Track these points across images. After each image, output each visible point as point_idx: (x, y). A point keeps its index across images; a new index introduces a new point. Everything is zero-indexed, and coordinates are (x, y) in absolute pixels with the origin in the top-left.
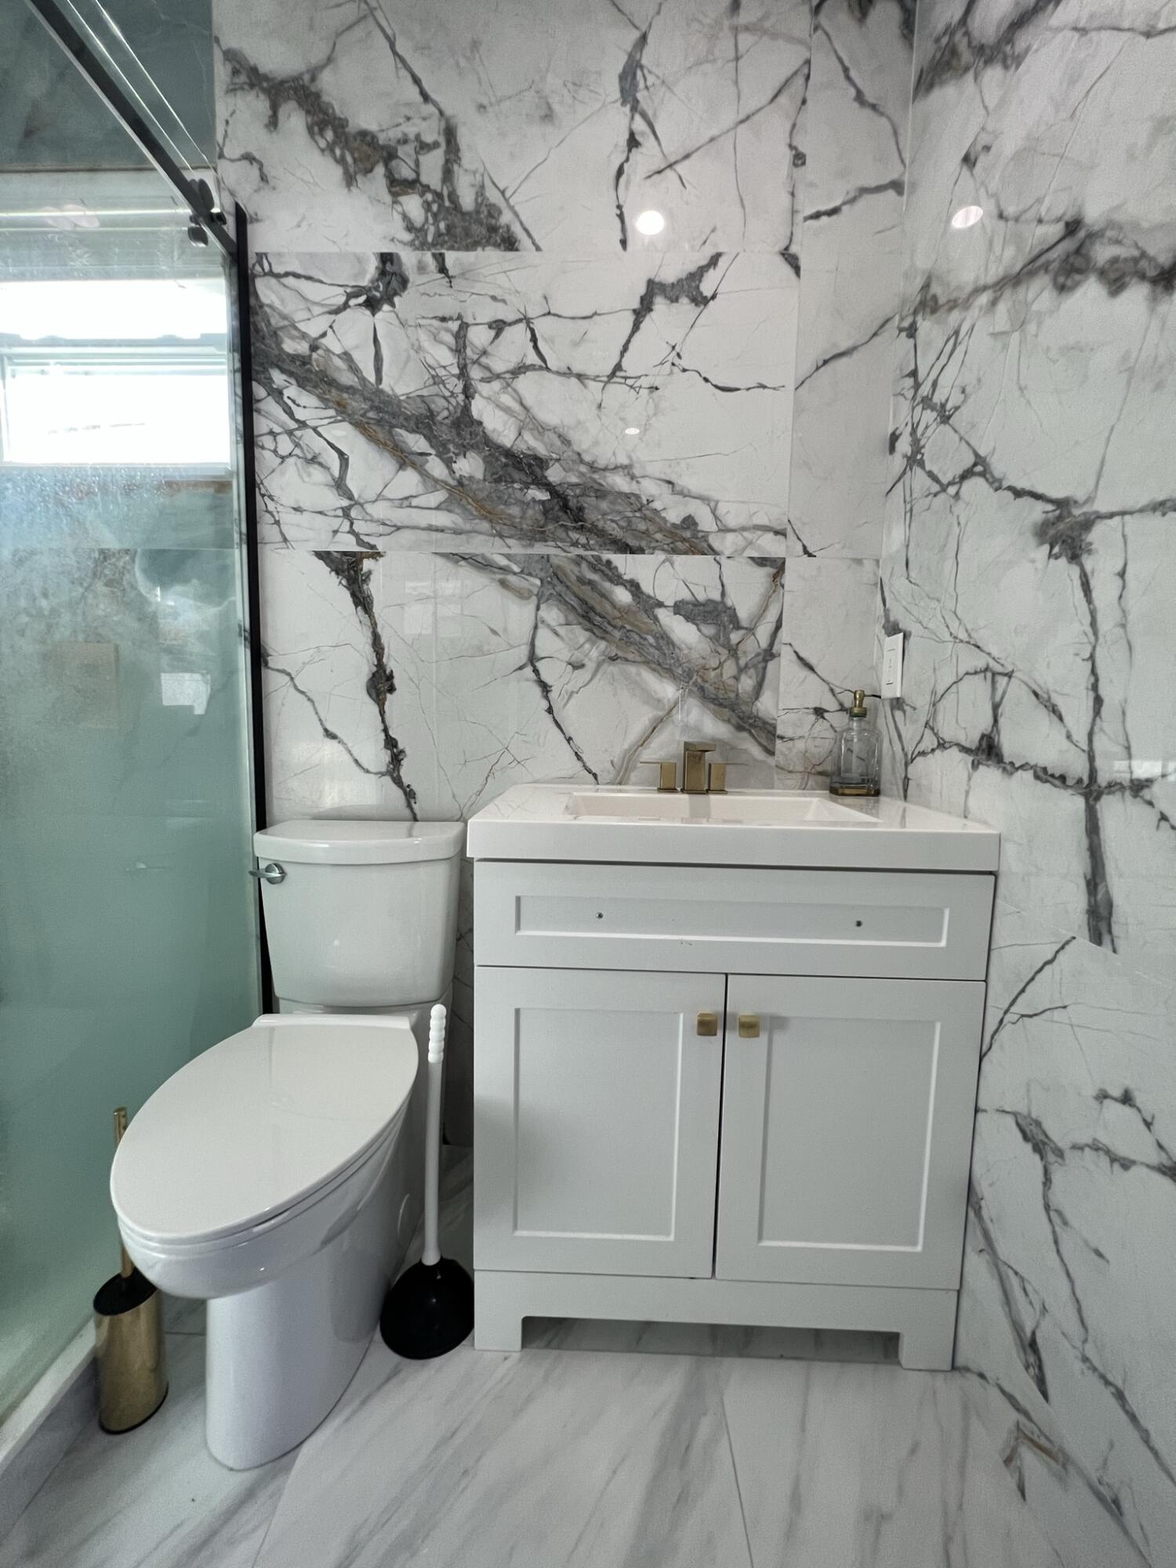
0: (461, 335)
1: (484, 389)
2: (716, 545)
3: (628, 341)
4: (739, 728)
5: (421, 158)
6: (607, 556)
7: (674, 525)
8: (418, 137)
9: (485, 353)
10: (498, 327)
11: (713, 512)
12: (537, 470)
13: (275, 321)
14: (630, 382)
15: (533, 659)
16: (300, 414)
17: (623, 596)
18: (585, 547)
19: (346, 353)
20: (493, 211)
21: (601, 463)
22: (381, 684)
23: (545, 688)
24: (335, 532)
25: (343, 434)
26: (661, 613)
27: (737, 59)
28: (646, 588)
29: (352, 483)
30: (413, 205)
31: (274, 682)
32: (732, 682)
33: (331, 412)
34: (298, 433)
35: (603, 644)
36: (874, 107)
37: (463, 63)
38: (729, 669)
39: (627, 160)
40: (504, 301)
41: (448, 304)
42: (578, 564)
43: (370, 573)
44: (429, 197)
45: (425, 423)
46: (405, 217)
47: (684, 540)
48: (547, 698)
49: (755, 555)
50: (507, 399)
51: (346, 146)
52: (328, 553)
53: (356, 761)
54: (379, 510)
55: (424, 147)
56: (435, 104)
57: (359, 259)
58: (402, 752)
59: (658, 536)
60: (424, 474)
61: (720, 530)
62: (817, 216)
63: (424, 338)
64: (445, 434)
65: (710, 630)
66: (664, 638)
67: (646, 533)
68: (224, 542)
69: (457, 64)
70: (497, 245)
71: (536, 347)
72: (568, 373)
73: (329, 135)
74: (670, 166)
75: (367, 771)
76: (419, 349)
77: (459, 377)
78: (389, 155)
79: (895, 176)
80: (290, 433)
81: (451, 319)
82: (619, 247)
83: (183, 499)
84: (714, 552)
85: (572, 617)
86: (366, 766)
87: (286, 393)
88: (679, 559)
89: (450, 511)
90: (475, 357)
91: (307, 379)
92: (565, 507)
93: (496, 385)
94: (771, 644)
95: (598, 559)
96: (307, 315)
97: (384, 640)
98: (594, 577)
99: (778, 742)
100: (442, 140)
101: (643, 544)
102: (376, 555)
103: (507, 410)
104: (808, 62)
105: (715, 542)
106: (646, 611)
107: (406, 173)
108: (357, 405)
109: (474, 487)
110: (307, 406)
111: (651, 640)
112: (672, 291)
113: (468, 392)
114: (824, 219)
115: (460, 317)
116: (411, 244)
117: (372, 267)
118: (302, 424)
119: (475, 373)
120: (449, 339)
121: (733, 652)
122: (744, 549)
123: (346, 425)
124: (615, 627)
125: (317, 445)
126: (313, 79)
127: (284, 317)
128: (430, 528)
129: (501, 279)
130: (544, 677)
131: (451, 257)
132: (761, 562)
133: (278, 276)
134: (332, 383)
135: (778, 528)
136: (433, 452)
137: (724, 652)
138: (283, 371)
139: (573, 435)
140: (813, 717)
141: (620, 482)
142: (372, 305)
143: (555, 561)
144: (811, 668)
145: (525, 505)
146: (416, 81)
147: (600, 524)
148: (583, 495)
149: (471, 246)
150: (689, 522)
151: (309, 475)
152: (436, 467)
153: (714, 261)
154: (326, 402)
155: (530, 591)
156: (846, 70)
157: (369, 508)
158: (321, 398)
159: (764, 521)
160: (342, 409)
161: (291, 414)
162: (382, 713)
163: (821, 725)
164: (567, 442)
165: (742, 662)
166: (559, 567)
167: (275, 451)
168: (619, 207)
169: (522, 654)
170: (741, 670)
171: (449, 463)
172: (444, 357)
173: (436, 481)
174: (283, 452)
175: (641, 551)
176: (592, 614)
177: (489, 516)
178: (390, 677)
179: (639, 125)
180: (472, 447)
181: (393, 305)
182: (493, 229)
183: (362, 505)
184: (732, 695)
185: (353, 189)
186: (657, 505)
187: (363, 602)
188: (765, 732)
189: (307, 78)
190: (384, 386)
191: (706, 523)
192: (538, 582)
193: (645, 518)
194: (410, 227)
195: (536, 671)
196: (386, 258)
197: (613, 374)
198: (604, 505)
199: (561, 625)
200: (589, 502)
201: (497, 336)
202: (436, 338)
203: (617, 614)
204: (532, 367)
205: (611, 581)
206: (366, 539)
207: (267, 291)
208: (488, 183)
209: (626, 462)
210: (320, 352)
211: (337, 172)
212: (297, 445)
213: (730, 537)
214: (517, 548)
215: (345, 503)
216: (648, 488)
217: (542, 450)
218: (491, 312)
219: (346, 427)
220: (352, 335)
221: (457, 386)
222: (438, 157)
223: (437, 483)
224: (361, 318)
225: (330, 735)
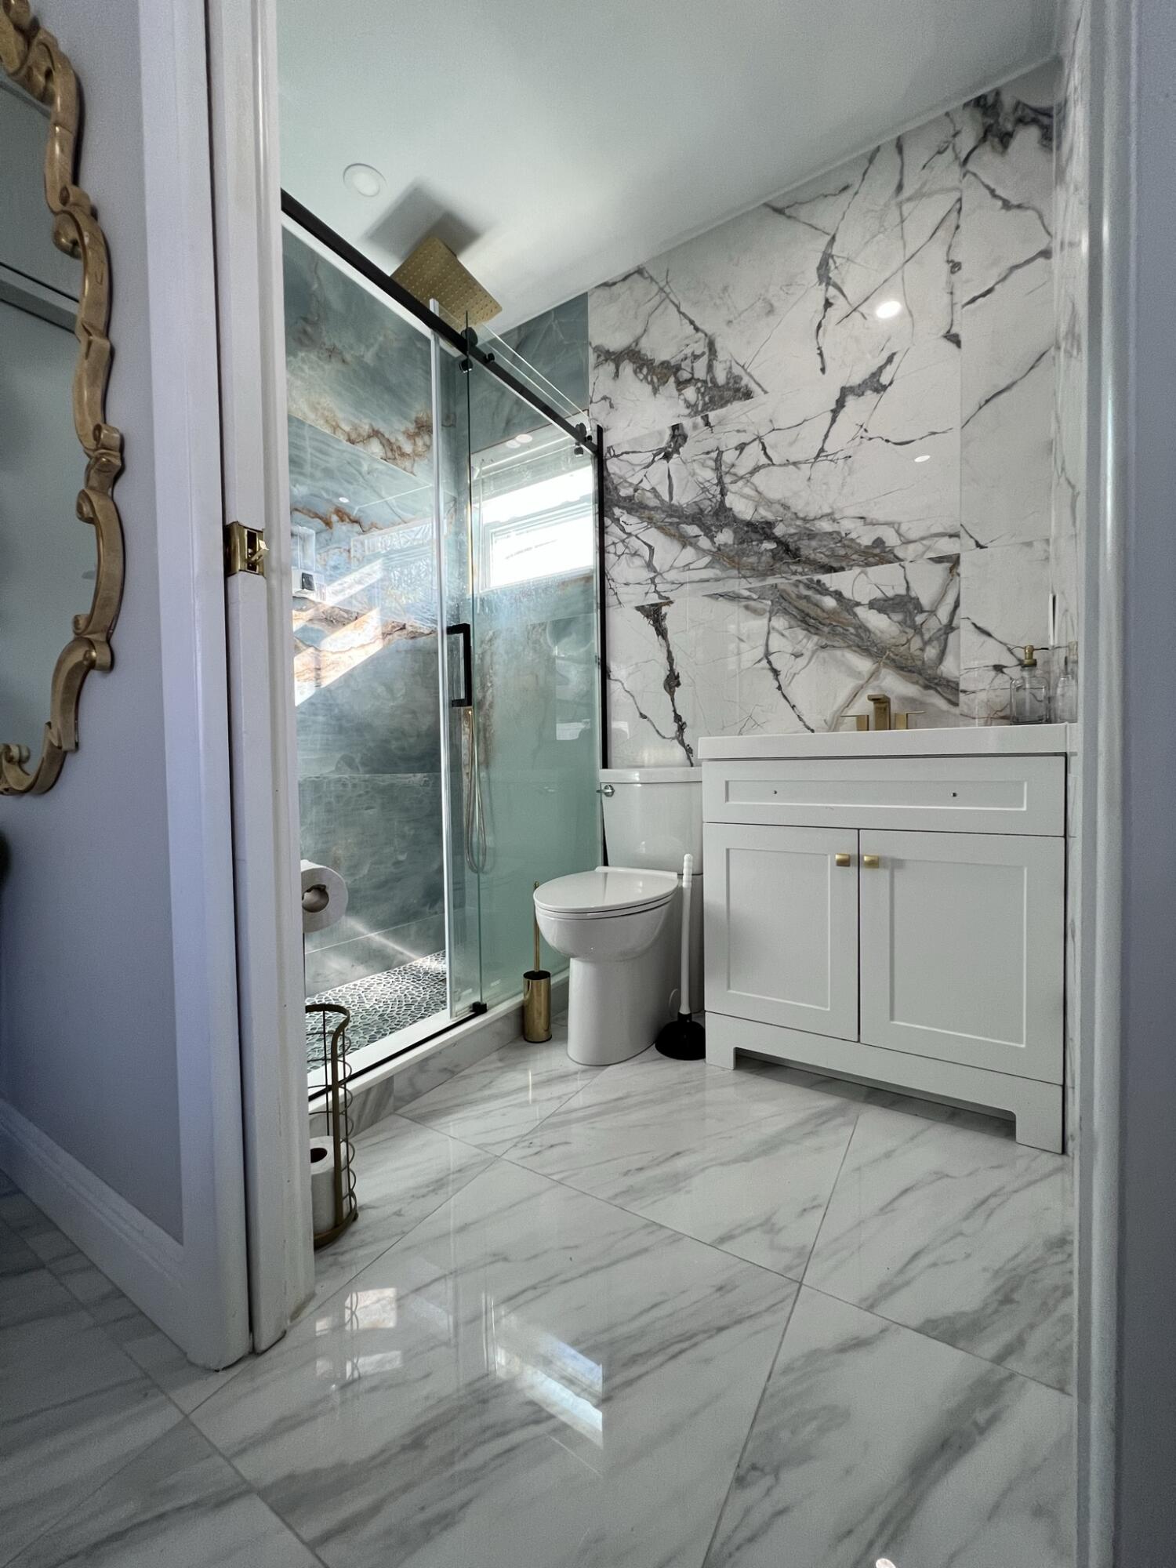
0: (718, 460)
1: (733, 488)
2: (900, 555)
3: (828, 432)
4: (927, 687)
5: (695, 364)
6: (816, 577)
7: (867, 547)
8: (693, 353)
9: (733, 466)
10: (741, 447)
11: (897, 532)
12: (767, 530)
13: (616, 481)
14: (830, 458)
15: (767, 654)
16: (628, 529)
17: (830, 602)
18: (801, 574)
19: (653, 488)
20: (737, 380)
21: (812, 515)
22: (672, 682)
23: (776, 673)
24: (647, 593)
25: (654, 536)
26: (859, 610)
27: (902, 221)
28: (847, 594)
29: (655, 563)
30: (690, 393)
32: (918, 653)
33: (645, 524)
34: (627, 541)
35: (815, 638)
36: (1019, 206)
37: (718, 302)
38: (916, 643)
39: (824, 317)
40: (745, 431)
41: (711, 444)
42: (797, 586)
43: (666, 614)
44: (699, 385)
45: (697, 518)
46: (686, 401)
47: (875, 555)
48: (777, 680)
49: (933, 555)
50: (748, 491)
51: (654, 373)
52: (643, 606)
53: (658, 732)
54: (672, 576)
55: (696, 357)
56: (703, 331)
57: (660, 433)
58: (684, 723)
59: (855, 557)
60: (697, 548)
61: (904, 543)
62: (974, 300)
63: (696, 466)
64: (710, 521)
65: (898, 617)
66: (862, 627)
67: (846, 556)
68: (589, 610)
69: (715, 304)
70: (740, 399)
71: (766, 453)
72: (788, 463)
73: (645, 371)
74: (855, 310)
75: (664, 738)
76: (694, 474)
77: (717, 485)
78: (678, 368)
79: (1042, 247)
80: (623, 541)
81: (712, 451)
82: (820, 373)
83: (570, 590)
84: (899, 559)
85: (793, 623)
86: (663, 734)
87: (621, 519)
88: (870, 570)
89: (713, 568)
90: (727, 470)
91: (632, 509)
92: (787, 550)
93: (740, 483)
94: (951, 621)
95: (811, 580)
96: (632, 473)
97: (674, 655)
98: (809, 593)
99: (961, 695)
100: (706, 350)
101: (844, 564)
102: (670, 603)
103: (747, 497)
104: (960, 200)
105: (900, 553)
106: (847, 611)
107: (685, 375)
108: (658, 516)
109: (727, 550)
110: (632, 523)
111: (852, 630)
112: (857, 391)
113: (723, 493)
114: (981, 300)
115: (718, 449)
116: (689, 415)
117: (668, 433)
118: (630, 534)
119: (727, 479)
120: (712, 464)
121: (918, 630)
122: (924, 553)
123: (653, 529)
124: (824, 625)
125: (634, 543)
126: (637, 345)
127: (620, 477)
128: (701, 581)
129: (744, 419)
130: (776, 666)
131: (712, 416)
132: (939, 560)
133: (617, 456)
134: (646, 507)
135: (952, 532)
136: (702, 533)
137: (911, 632)
138: (619, 507)
139: (791, 502)
140: (993, 673)
141: (826, 526)
142: (667, 457)
143: (781, 587)
144: (989, 635)
145: (760, 554)
146: (692, 322)
147: (812, 557)
148: (799, 539)
149: (724, 405)
150: (879, 542)
151: (633, 563)
152: (704, 543)
153: (890, 360)
154: (642, 519)
155: (765, 611)
156: (992, 192)
157: (665, 575)
158: (640, 518)
159: (941, 530)
160: (650, 520)
161: (623, 530)
162: (673, 700)
163: (1001, 680)
164: (786, 507)
165: (927, 637)
166: (784, 591)
167: (615, 553)
168: (819, 348)
169: (760, 652)
170: (926, 643)
171: (712, 538)
172: (710, 475)
173: (704, 550)
174: (619, 553)
175: (842, 569)
176: (807, 618)
177: (738, 566)
178: (678, 677)
179: (832, 291)
180: (726, 525)
181: (679, 453)
182: (738, 390)
183: (661, 574)
184: (919, 663)
185: (657, 395)
186: (853, 535)
187: (661, 632)
188: (950, 689)
189: (634, 345)
190: (674, 502)
191: (891, 539)
192: (769, 603)
193: (844, 546)
194: (688, 405)
195: (769, 662)
197: (818, 456)
198: (814, 543)
199: (786, 629)
200: (804, 543)
201: (740, 453)
202: (703, 465)
203: (825, 615)
204: (763, 466)
205: (821, 594)
206: (663, 594)
207: (612, 466)
208: (733, 363)
209: (829, 511)
210: (639, 491)
211: (649, 388)
212: (627, 547)
213: (911, 547)
214: (756, 583)
215: (652, 575)
216: (846, 526)
217: (770, 517)
218: (737, 440)
219: (653, 531)
220: (656, 477)
221: (716, 490)
222: (704, 361)
223: (705, 552)
224: (661, 466)
225: (643, 716)
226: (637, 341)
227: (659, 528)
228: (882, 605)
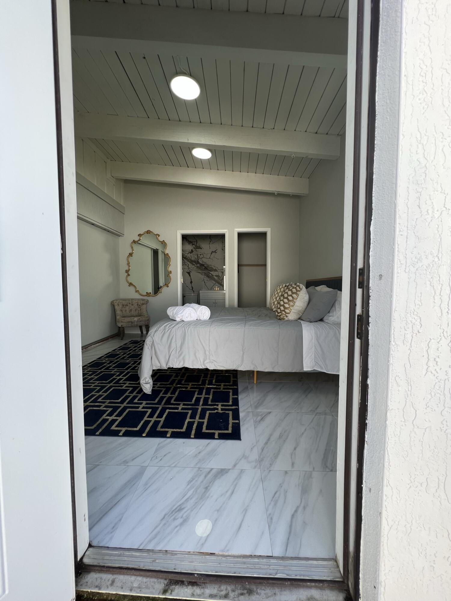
3: (210, 256)
4: (220, 285)
8: (194, 241)
13: (183, 255)
14: (211, 259)
15: (204, 280)
18: (208, 271)
19: (189, 257)
20: (200, 247)
21: (209, 265)
22: (191, 282)
23: (205, 282)
29: (189, 266)
35: (209, 279)
38: (219, 281)
39: (210, 243)
40: (201, 253)
46: (193, 247)
52: (187, 272)
56: (196, 239)
57: (190, 250)
60: (195, 266)
63: (195, 256)
64: (196, 263)
65: (218, 277)
66: (214, 278)
72: (206, 258)
74: (213, 243)
78: (192, 242)
81: (197, 254)
82: (210, 249)
85: (207, 277)
86: (190, 289)
87: (184, 260)
88: (215, 272)
89: (197, 269)
97: (191, 279)
98: (208, 273)
103: (201, 261)
105: (218, 270)
109: (199, 267)
112: (214, 252)
113: (198, 260)
118: (185, 262)
121: (220, 279)
122: (220, 271)
128: (195, 270)
129: (201, 251)
132: (222, 272)
133: (183, 251)
145: (203, 268)
149: (198, 249)
150: (216, 269)
151: (186, 266)
153: (217, 250)
157: (190, 268)
162: (191, 285)
168: (210, 246)
175: (212, 271)
177: (200, 269)
179: (211, 240)
181: (192, 253)
184: (220, 283)
185: (189, 245)
187: (190, 276)
188: (223, 285)
190: (192, 259)
192: (204, 274)
197: (209, 258)
200: (208, 268)
203: (210, 276)
205: (210, 274)
206: (190, 271)
208: (200, 244)
209: (211, 265)
214: (202, 271)
216: (212, 267)
225: (187, 287)
226: (186, 237)
227: (190, 263)
228: (216, 276)
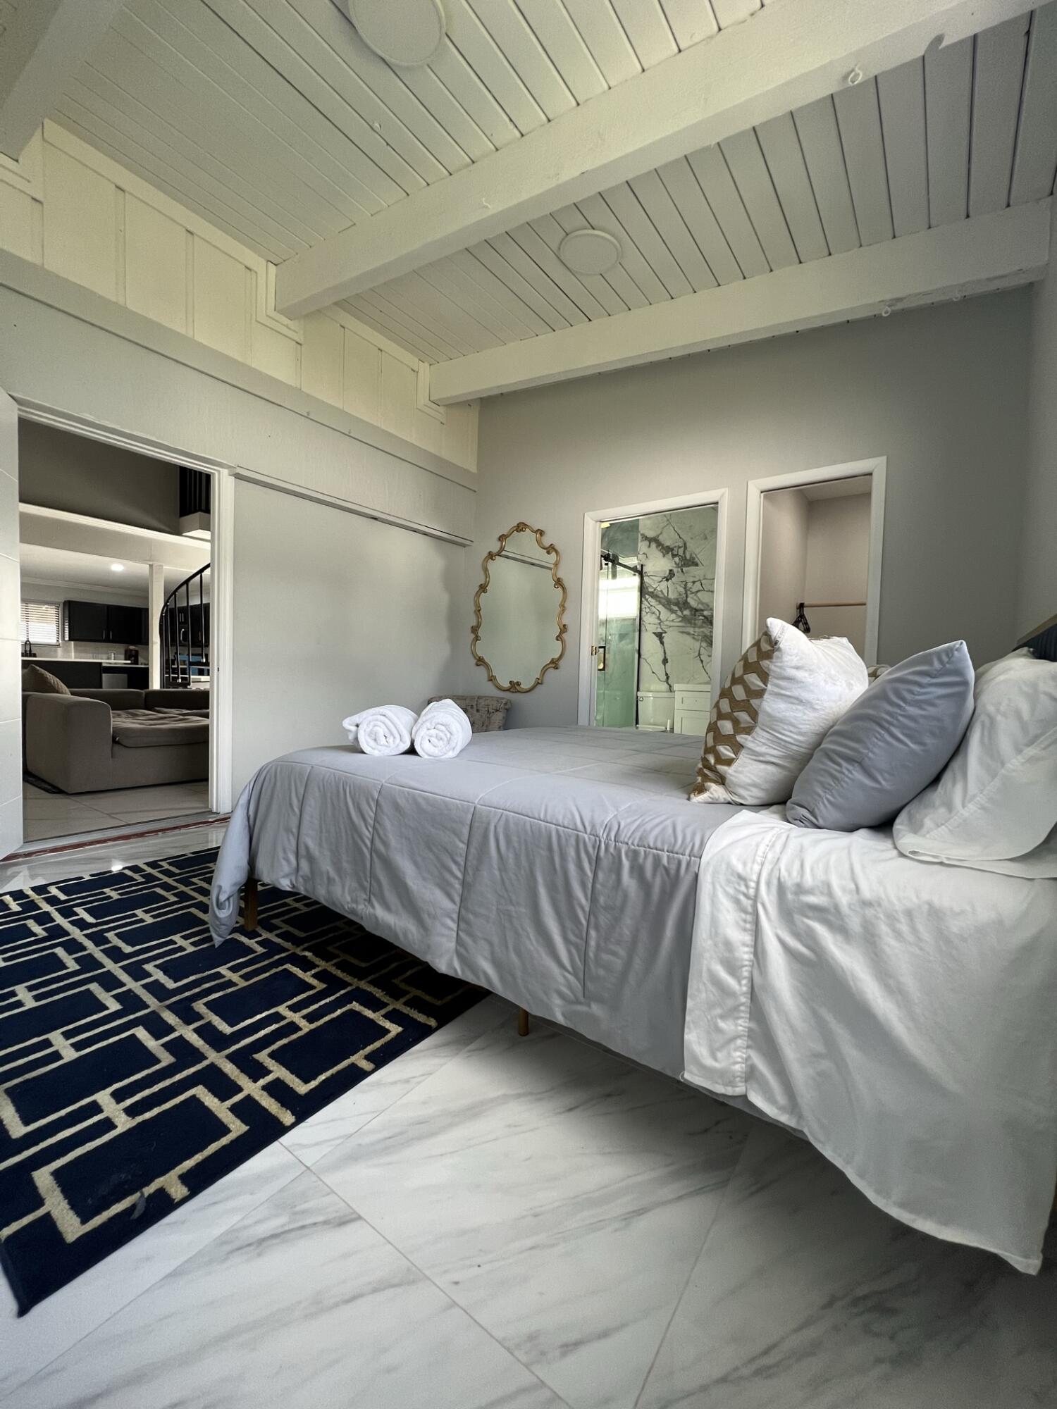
0: (686, 585)
1: (691, 596)
5: (679, 550)
8: (678, 545)
9: (691, 588)
10: (694, 582)
12: (700, 612)
13: (647, 585)
15: (699, 655)
16: (651, 604)
20: (694, 559)
22: (665, 661)
23: (702, 661)
24: (657, 628)
25: (660, 607)
29: (661, 617)
30: (677, 559)
31: (642, 661)
33: (657, 603)
34: (651, 607)
37: (688, 530)
41: (683, 579)
43: (664, 636)
44: (680, 557)
48: (702, 664)
50: (695, 598)
51: (664, 549)
53: (659, 679)
54: (666, 623)
55: (679, 547)
56: (682, 539)
57: (665, 571)
58: (669, 676)
60: (677, 614)
63: (678, 586)
64: (681, 606)
68: (634, 631)
71: (701, 586)
73: (660, 547)
76: (676, 588)
77: (685, 594)
78: (672, 550)
80: (649, 608)
83: (626, 623)
89: (682, 622)
90: (689, 589)
91: (653, 597)
92: (708, 620)
93: (693, 595)
96: (653, 583)
100: (683, 546)
102: (665, 632)
103: (695, 600)
108: (663, 601)
110: (653, 602)
113: (687, 597)
115: (685, 581)
116: (676, 567)
117: (668, 572)
119: (689, 593)
120: (683, 586)
125: (654, 610)
127: (649, 584)
128: (678, 626)
130: (702, 659)
131: (684, 569)
133: (648, 576)
134: (659, 597)
136: (678, 610)
138: (648, 595)
142: (667, 580)
143: (705, 632)
145: (697, 620)
146: (680, 536)
149: (688, 566)
152: (679, 613)
154: (657, 601)
155: (699, 639)
160: (660, 602)
161: (649, 604)
162: (665, 668)
164: (708, 606)
166: (706, 634)
167: (645, 612)
169: (697, 654)
171: (682, 612)
172: (682, 590)
174: (647, 612)
177: (690, 623)
178: (667, 660)
180: (687, 608)
182: (693, 562)
183: (663, 622)
187: (662, 643)
189: (656, 537)
194: (676, 563)
195: (700, 658)
196: (671, 570)
199: (706, 647)
201: (694, 584)
202: (680, 585)
207: (646, 579)
208: (693, 553)
210: (656, 591)
211: (661, 554)
212: (650, 610)
215: (659, 622)
217: (702, 608)
218: (692, 580)
219: (661, 606)
220: (663, 587)
221: (685, 596)
222: (682, 549)
223: (680, 616)
224: (665, 583)
225: (653, 673)
226: (658, 536)
227: (663, 606)
